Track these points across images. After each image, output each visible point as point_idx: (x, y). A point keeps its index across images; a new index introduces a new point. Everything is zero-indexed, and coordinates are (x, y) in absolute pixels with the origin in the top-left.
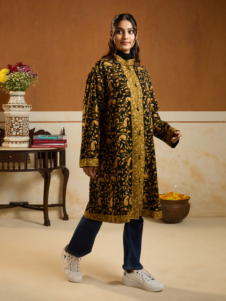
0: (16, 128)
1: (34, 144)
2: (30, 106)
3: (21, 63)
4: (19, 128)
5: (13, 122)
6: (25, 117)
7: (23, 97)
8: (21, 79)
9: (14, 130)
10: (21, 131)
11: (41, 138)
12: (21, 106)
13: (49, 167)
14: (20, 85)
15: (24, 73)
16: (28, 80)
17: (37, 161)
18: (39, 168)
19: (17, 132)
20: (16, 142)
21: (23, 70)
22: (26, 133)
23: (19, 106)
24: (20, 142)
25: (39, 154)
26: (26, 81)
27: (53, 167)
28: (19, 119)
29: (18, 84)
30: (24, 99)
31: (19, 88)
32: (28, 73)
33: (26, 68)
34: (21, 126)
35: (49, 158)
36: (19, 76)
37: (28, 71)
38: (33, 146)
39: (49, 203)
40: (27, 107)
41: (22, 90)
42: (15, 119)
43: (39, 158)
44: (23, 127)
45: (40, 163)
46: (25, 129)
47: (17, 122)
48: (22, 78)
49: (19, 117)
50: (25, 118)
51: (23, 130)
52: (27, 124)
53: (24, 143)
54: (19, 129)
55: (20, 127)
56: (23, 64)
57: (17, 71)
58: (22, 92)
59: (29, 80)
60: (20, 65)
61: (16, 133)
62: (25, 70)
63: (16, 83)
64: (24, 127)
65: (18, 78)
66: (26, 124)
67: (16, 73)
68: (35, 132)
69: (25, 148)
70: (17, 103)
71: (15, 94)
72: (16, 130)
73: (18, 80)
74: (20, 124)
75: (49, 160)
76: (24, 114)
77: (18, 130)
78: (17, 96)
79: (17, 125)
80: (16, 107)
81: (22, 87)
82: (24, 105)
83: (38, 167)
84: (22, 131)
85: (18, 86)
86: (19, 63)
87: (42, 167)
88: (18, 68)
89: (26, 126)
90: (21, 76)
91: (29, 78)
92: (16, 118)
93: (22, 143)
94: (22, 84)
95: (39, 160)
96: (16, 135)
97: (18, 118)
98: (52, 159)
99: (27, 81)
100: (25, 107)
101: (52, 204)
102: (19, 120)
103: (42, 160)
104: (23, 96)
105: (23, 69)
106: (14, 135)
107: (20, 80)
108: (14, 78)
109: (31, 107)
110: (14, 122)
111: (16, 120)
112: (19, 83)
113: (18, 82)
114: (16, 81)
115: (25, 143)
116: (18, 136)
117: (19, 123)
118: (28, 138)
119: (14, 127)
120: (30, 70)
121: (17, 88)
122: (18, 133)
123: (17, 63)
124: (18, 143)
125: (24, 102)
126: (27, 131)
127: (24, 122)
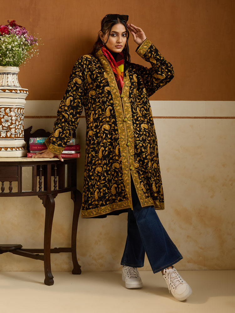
0: (7, 126)
1: (31, 152)
2: (26, 91)
3: (14, 21)
4: (10, 125)
5: (2, 117)
6: (18, 108)
7: (16, 77)
8: (14, 45)
9: (3, 129)
10: (13, 130)
11: (41, 141)
12: (14, 90)
13: (52, 189)
14: (13, 56)
15: (17, 37)
16: (23, 47)
17: (35, 179)
18: (38, 190)
19: (7, 132)
20: (6, 149)
21: (17, 33)
22: (20, 135)
23: (11, 91)
24: (12, 148)
25: (38, 167)
26: (21, 49)
27: (57, 188)
28: (10, 111)
29: (9, 53)
30: (17, 80)
31: (12, 60)
32: (24, 35)
33: (21, 29)
34: (14, 122)
35: (53, 174)
36: (11, 42)
37: (24, 34)
38: (30, 155)
39: (52, 247)
40: (22, 92)
41: (15, 65)
42: (5, 110)
43: (38, 174)
44: (15, 123)
45: (39, 182)
46: (19, 127)
47: (8, 115)
48: (16, 43)
49: (10, 108)
50: (19, 110)
51: (16, 129)
52: (22, 119)
53: (17, 149)
54: (11, 127)
55: (12, 124)
56: (16, 23)
57: (9, 33)
58: (15, 68)
59: (26, 47)
60: (13, 24)
61: (6, 134)
62: (19, 31)
63: (8, 52)
64: (17, 123)
65: (9, 43)
66: (20, 120)
67: (7, 36)
68: (31, 132)
69: (18, 157)
70: (8, 85)
71: (6, 70)
72: (6, 128)
73: (10, 47)
74: (11, 119)
75: (53, 178)
76: (18, 103)
77: (9, 129)
78: (8, 74)
79: (7, 121)
80: (7, 91)
81: (15, 59)
82: (18, 89)
83: (36, 189)
84: (15, 131)
85: (10, 58)
86: (10, 22)
87: (43, 190)
88: (10, 28)
89: (20, 123)
90: (13, 41)
91: (25, 45)
92: (6, 108)
93: (14, 149)
94: (15, 54)
95: (38, 177)
96: (6, 137)
97: (8, 110)
98: (57, 176)
99: (23, 49)
100: (19, 92)
101: (56, 248)
102: (10, 113)
103: (43, 177)
104: (17, 74)
105: (18, 30)
106: (3, 137)
107: (12, 47)
108: (4, 44)
109: (28, 93)
110: (4, 116)
111: (6, 113)
112: (11, 52)
113: (10, 50)
114: (7, 49)
115: (19, 149)
116: (9, 138)
117: (10, 117)
118: (22, 142)
119: (2, 124)
120: (27, 32)
121: (9, 61)
122: (9, 135)
123: (8, 21)
124: (9, 149)
125: (18, 85)
126: (22, 131)
127: (17, 115)
